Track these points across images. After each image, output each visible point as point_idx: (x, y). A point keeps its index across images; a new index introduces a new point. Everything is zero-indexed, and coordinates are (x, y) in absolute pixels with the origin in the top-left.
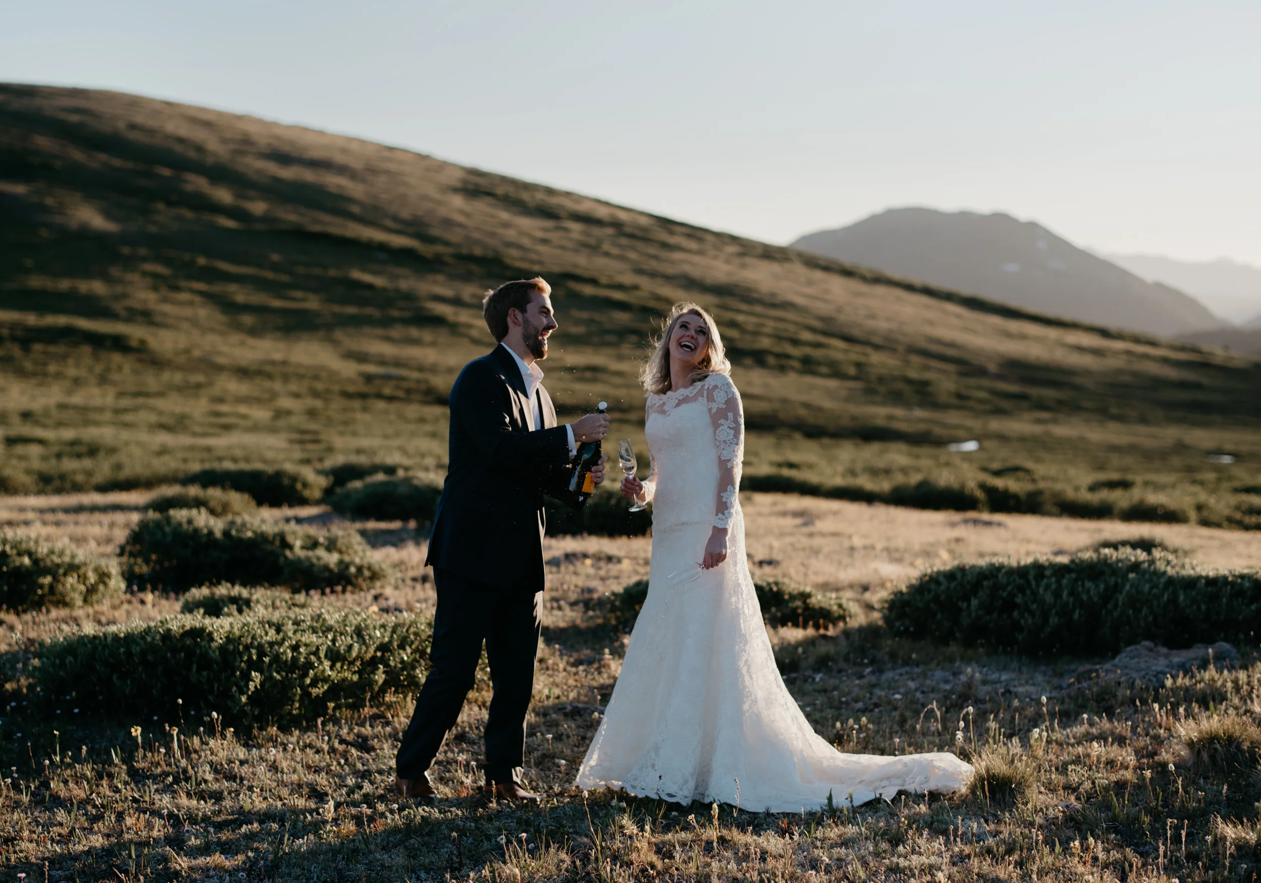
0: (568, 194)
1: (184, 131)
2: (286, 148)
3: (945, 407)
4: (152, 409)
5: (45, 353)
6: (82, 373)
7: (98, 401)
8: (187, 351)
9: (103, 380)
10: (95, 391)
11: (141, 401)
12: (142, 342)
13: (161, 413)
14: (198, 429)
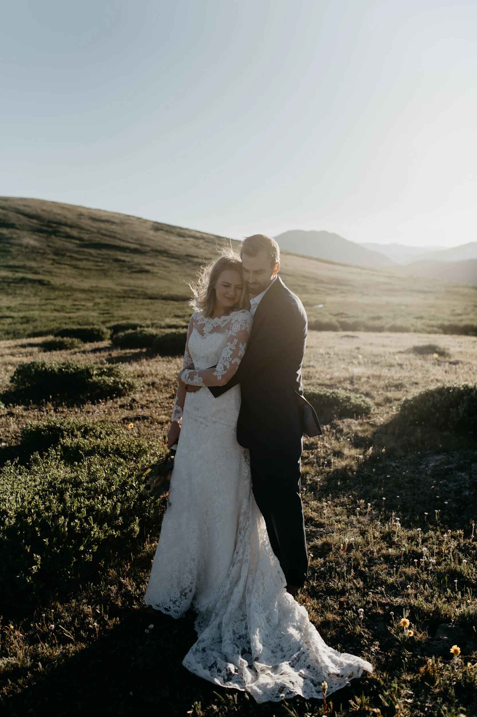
0: (187, 229)
1: (60, 212)
2: (94, 217)
3: (312, 294)
4: (53, 304)
5: (15, 287)
6: (28, 293)
7: (34, 302)
8: (64, 284)
9: (35, 295)
10: (33, 299)
11: (48, 301)
12: (49, 282)
13: (55, 305)
14: (68, 311)
